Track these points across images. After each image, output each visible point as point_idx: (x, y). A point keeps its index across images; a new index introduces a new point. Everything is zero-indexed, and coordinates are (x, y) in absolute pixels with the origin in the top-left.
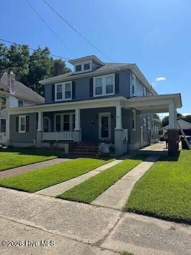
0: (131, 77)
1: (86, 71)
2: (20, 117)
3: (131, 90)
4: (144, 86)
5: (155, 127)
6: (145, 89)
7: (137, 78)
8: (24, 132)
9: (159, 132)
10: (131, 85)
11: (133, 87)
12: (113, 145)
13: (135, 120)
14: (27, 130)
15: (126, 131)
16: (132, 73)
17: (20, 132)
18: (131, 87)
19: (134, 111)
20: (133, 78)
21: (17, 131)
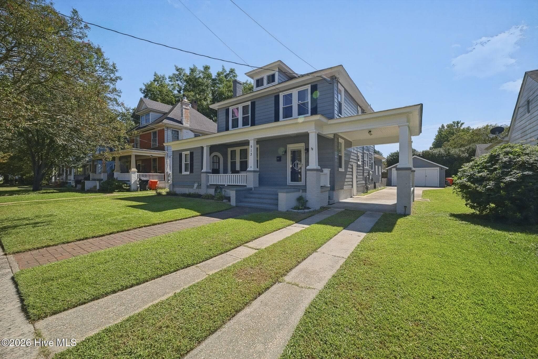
0: (335, 88)
1: (270, 85)
2: (184, 153)
3: (336, 108)
4: (358, 105)
5: (376, 167)
6: (359, 109)
7: (346, 90)
8: (188, 173)
9: (382, 173)
10: (336, 100)
11: (340, 104)
12: (304, 194)
13: (343, 155)
14: (192, 171)
15: (327, 171)
16: (338, 82)
17: (184, 173)
18: (336, 104)
19: (341, 140)
20: (339, 92)
21: (181, 171)
